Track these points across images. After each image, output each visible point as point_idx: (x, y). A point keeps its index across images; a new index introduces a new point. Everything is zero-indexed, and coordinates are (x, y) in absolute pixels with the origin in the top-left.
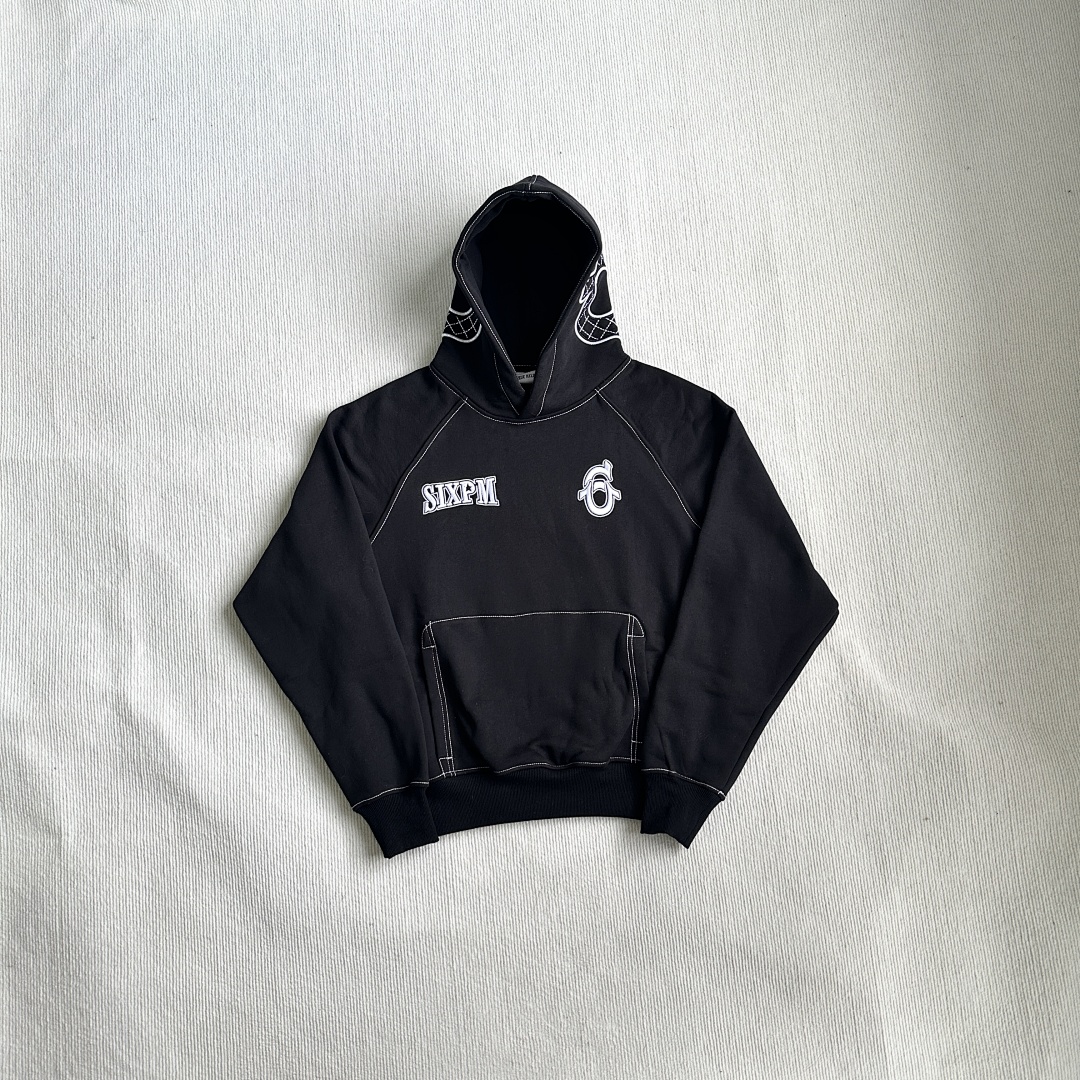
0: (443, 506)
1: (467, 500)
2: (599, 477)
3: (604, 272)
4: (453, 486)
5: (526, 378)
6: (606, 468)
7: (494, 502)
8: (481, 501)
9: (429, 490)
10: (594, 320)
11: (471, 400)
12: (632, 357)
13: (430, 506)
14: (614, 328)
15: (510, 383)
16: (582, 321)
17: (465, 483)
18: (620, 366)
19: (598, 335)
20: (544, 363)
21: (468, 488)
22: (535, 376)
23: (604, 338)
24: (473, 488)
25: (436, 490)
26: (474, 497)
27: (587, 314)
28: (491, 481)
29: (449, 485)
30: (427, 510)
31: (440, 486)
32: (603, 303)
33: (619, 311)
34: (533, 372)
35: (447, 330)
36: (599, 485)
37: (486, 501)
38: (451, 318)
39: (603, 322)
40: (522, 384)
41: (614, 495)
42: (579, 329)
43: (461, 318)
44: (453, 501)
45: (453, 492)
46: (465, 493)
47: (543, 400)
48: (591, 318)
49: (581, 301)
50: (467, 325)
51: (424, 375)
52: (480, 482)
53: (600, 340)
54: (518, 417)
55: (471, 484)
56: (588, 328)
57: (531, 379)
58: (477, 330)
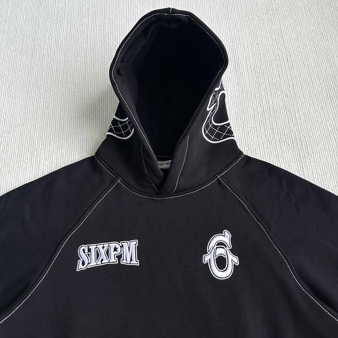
0: (93, 264)
1: (113, 260)
2: (221, 244)
3: (223, 95)
4: (103, 247)
5: (164, 165)
6: (226, 237)
7: (135, 262)
8: (125, 261)
9: (84, 250)
10: (216, 127)
11: (123, 180)
12: (244, 153)
13: (83, 264)
14: (230, 133)
15: (152, 168)
16: (207, 126)
17: (113, 245)
18: (236, 159)
19: (218, 137)
20: (178, 153)
21: (115, 249)
22: (171, 163)
23: (223, 139)
24: (119, 250)
25: (89, 250)
26: (119, 257)
27: (211, 123)
28: (134, 244)
29: (100, 246)
30: (80, 267)
31: (92, 247)
32: (222, 115)
33: (233, 121)
34: (170, 161)
35: (110, 130)
36: (221, 251)
37: (128, 262)
38: (114, 122)
39: (222, 128)
40: (162, 170)
41: (233, 260)
42: (205, 132)
43: (121, 123)
44: (102, 260)
45: (103, 252)
46: (113, 253)
47: (177, 182)
48: (213, 126)
49: (208, 109)
50: (125, 127)
51: (90, 161)
52: (125, 244)
53: (220, 140)
54: (157, 194)
55: (118, 246)
56: (212, 132)
57: (168, 166)
58: (132, 131)
